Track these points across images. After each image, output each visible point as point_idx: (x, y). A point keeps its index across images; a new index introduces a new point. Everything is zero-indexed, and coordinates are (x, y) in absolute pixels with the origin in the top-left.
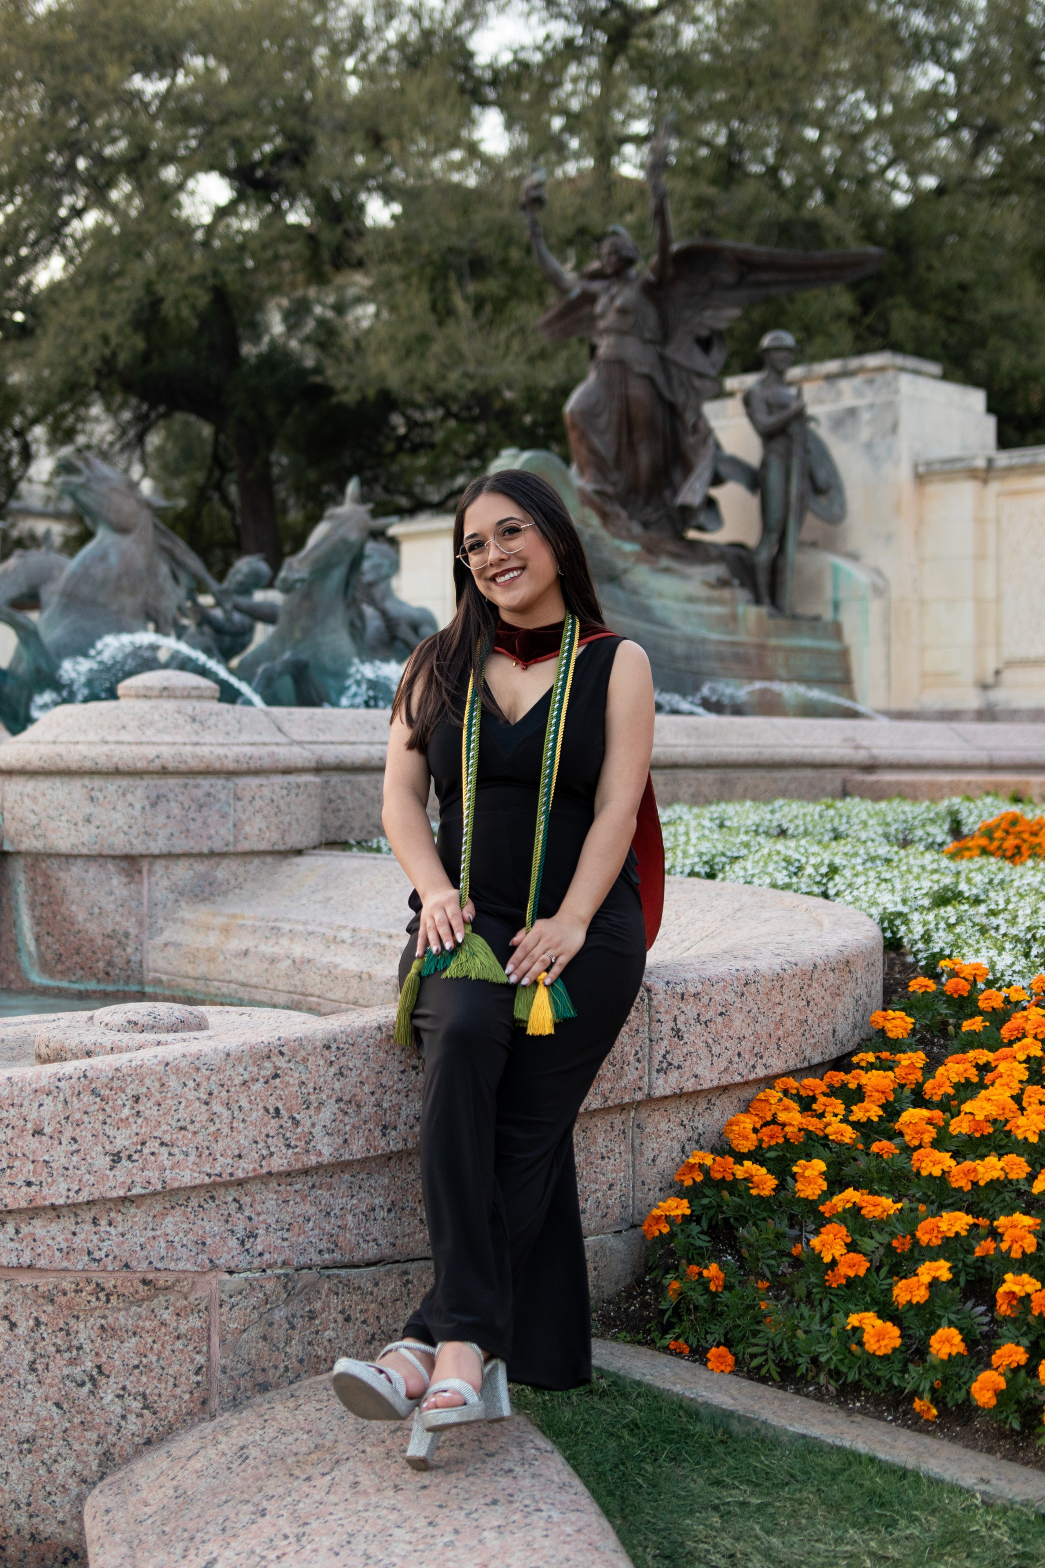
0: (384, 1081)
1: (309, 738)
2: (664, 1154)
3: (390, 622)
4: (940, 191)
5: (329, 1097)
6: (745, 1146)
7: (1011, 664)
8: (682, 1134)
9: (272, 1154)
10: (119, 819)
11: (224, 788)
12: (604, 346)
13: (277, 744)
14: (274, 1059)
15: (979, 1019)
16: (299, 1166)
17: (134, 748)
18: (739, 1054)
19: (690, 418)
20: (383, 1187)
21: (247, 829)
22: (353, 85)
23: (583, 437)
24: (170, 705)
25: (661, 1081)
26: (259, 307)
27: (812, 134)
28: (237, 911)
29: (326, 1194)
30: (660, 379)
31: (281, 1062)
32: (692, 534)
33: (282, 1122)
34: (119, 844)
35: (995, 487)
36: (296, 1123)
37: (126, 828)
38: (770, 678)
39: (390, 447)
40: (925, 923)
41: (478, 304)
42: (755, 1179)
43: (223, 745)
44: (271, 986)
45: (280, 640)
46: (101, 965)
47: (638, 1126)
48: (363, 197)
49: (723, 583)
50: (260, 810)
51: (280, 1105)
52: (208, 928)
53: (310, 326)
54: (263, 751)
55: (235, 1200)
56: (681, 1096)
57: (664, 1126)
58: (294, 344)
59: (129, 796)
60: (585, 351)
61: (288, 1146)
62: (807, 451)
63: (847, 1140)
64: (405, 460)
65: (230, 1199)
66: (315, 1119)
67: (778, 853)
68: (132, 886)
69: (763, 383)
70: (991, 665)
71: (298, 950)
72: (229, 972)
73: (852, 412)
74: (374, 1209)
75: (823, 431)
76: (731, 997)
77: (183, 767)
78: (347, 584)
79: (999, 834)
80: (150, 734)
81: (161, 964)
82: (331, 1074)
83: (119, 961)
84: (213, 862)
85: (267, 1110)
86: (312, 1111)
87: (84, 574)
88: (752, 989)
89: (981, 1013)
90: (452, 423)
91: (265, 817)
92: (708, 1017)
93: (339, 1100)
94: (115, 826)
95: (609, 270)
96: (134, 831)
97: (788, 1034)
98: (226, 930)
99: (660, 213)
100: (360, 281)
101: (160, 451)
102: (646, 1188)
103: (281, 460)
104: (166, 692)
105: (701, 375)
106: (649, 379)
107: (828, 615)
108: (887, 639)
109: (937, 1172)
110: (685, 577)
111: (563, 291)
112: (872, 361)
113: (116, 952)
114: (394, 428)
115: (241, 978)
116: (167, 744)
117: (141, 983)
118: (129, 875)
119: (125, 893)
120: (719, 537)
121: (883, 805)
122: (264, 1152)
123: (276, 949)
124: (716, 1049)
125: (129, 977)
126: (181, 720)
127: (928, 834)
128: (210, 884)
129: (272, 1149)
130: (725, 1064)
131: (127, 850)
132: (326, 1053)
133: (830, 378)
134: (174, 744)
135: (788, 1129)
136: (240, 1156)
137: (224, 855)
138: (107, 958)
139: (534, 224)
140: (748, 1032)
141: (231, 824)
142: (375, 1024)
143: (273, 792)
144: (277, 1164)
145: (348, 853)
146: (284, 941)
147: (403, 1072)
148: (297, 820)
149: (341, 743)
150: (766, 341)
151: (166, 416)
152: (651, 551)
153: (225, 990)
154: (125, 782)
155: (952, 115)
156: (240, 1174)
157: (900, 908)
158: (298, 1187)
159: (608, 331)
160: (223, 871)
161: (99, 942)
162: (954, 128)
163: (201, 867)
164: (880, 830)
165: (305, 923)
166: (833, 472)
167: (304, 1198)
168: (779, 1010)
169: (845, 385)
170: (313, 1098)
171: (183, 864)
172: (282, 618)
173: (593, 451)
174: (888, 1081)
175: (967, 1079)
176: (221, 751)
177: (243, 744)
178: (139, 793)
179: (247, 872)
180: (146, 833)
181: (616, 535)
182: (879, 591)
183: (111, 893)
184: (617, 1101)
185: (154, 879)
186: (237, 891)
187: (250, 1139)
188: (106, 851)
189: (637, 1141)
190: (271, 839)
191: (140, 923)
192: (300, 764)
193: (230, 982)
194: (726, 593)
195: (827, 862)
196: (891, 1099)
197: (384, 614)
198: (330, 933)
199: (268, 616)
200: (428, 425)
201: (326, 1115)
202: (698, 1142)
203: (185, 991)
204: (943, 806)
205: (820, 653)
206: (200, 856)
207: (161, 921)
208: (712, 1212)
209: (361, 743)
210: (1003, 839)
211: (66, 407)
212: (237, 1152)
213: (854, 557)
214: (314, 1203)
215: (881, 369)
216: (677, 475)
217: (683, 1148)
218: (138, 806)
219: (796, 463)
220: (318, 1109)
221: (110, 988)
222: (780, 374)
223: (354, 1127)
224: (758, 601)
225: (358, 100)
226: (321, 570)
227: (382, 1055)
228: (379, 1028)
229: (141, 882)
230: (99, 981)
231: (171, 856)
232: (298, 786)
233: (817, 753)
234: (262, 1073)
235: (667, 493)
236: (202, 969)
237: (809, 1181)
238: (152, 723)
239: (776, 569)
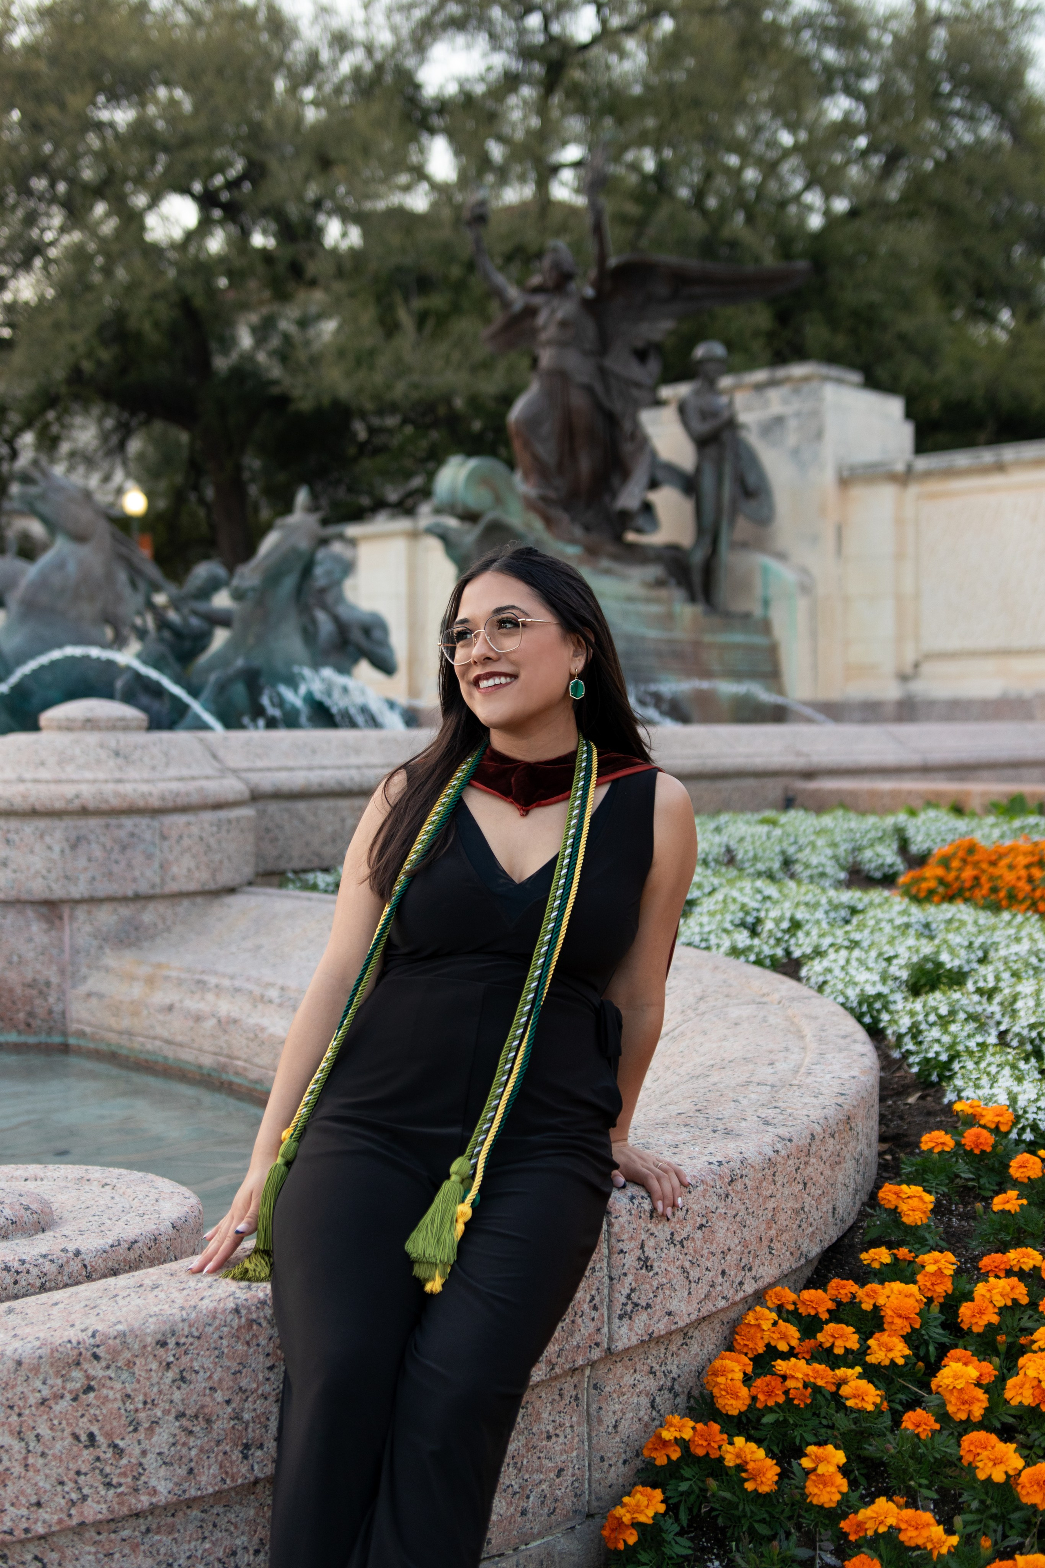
0: (244, 1384)
1: (245, 764)
2: (629, 1415)
3: (342, 628)
4: (853, 213)
5: (166, 1412)
6: (734, 1406)
7: (930, 656)
8: (651, 1384)
9: (84, 1498)
10: (37, 862)
11: (149, 826)
12: (547, 357)
13: (207, 778)
14: (85, 1366)
15: (1013, 1194)
16: (125, 1510)
17: (53, 787)
18: (723, 1273)
19: (627, 426)
20: (247, 1522)
21: (175, 869)
22: (311, 115)
23: (527, 445)
24: (92, 738)
25: (624, 1330)
26: (230, 324)
27: (733, 160)
28: (162, 959)
29: (166, 1539)
30: (599, 388)
31: (96, 1370)
32: (631, 537)
33: (99, 1452)
34: (38, 888)
35: (914, 490)
36: (119, 1452)
37: (44, 872)
38: (707, 674)
39: (352, 451)
40: (912, 1014)
41: (422, 319)
42: (750, 1466)
43: (147, 781)
44: (196, 1045)
45: (233, 645)
46: (22, 1015)
47: (595, 1387)
48: (321, 219)
49: (660, 583)
50: (189, 848)
51: (95, 1429)
52: (132, 978)
53: (275, 342)
54: (191, 786)
55: (36, 1558)
56: (651, 1340)
57: (628, 1380)
58: (262, 357)
59: (48, 839)
60: (525, 362)
61: (109, 1485)
62: (737, 456)
63: (870, 1408)
64: (366, 463)
65: (29, 1557)
66: (146, 1444)
67: (734, 900)
68: (53, 933)
69: (697, 393)
70: (910, 656)
71: (225, 1007)
72: (152, 1027)
73: (779, 421)
74: (234, 1554)
75: (752, 438)
76: (712, 1202)
77: (104, 806)
78: (300, 591)
79: (955, 864)
80: (70, 771)
81: (84, 1015)
82: (168, 1381)
83: (41, 1012)
84: (139, 905)
85: (76, 1437)
86: (141, 1435)
87: (42, 583)
88: (739, 1186)
89: (1015, 1184)
90: (409, 429)
91: (194, 856)
92: (684, 1234)
93: (180, 1416)
94: (32, 870)
95: (550, 284)
96: (53, 875)
97: (781, 1232)
98: (150, 981)
99: (598, 229)
100: (318, 296)
101: (141, 457)
102: (606, 1464)
103: (253, 462)
104: (90, 724)
105: (638, 385)
106: (588, 389)
107: (758, 611)
108: (814, 634)
109: (999, 1477)
110: (624, 578)
111: (506, 304)
112: (798, 370)
113: (38, 1002)
114: (355, 435)
115: (166, 1034)
116: (88, 781)
117: (64, 1034)
118: (49, 921)
119: (46, 940)
120: (657, 538)
121: (827, 821)
122: (74, 1496)
123: (202, 1006)
124: (694, 1274)
125: (51, 1028)
126: (103, 754)
127: (878, 855)
128: (137, 929)
129: (86, 1491)
130: (707, 1288)
131: (46, 895)
132: (161, 1352)
133: (759, 387)
134: (95, 781)
135: (790, 1384)
136: (39, 1504)
137: (150, 898)
138: (28, 1008)
139: (478, 241)
140: (733, 1242)
141: (156, 865)
142: (231, 1305)
143: (202, 829)
144: (93, 1510)
145: (283, 892)
146: (210, 997)
147: (271, 1368)
148: (229, 858)
149: (280, 769)
150: (700, 352)
151: (147, 422)
152: (592, 552)
153: (149, 1047)
154: (42, 824)
155: (862, 142)
156: (40, 1529)
157: (880, 988)
158: (125, 1533)
159: (549, 343)
160: (149, 915)
161: (19, 991)
162: (864, 154)
163: (125, 911)
164: (829, 852)
165: (232, 977)
166: (762, 476)
167: (135, 1548)
168: (771, 1204)
169: (774, 395)
170: (142, 1415)
171: (106, 908)
172: (237, 624)
173: (536, 458)
174: (911, 1301)
175: (1015, 1301)
176: (145, 788)
177: (170, 779)
178: (58, 834)
179: (176, 914)
180: (67, 877)
181: (559, 537)
182: (806, 589)
183: (30, 940)
184: (567, 1366)
185: (75, 925)
186: (165, 935)
187: (53, 1480)
188: (24, 896)
189: (594, 1406)
190: (201, 878)
191: (62, 972)
192: (231, 797)
193: (154, 1038)
194: (663, 593)
195: (788, 915)
196: (917, 1326)
197: (336, 619)
198: (257, 990)
199: (223, 620)
200: (390, 431)
201: (162, 1438)
202: (671, 1389)
203: (109, 1045)
204: (889, 821)
205: (751, 648)
206: (124, 900)
207: (84, 970)
208: (692, 1498)
209: (300, 768)
210: (960, 869)
211: (51, 415)
212: (34, 1499)
213: (782, 556)
214: (149, 1554)
215: (806, 379)
216: (616, 481)
217: (653, 1402)
218: (57, 848)
219: (728, 470)
220: (150, 1430)
221: (32, 1040)
222: (711, 383)
223: (201, 1450)
224: (692, 598)
225: (316, 128)
226: (273, 577)
227: (240, 1347)
228: (237, 1311)
229: (62, 929)
230: (20, 1032)
231: (93, 901)
232: (229, 821)
233: (759, 762)
234: (69, 1386)
235: (607, 498)
236: (126, 1023)
237: (824, 1481)
238: (72, 759)
239: (709, 570)
